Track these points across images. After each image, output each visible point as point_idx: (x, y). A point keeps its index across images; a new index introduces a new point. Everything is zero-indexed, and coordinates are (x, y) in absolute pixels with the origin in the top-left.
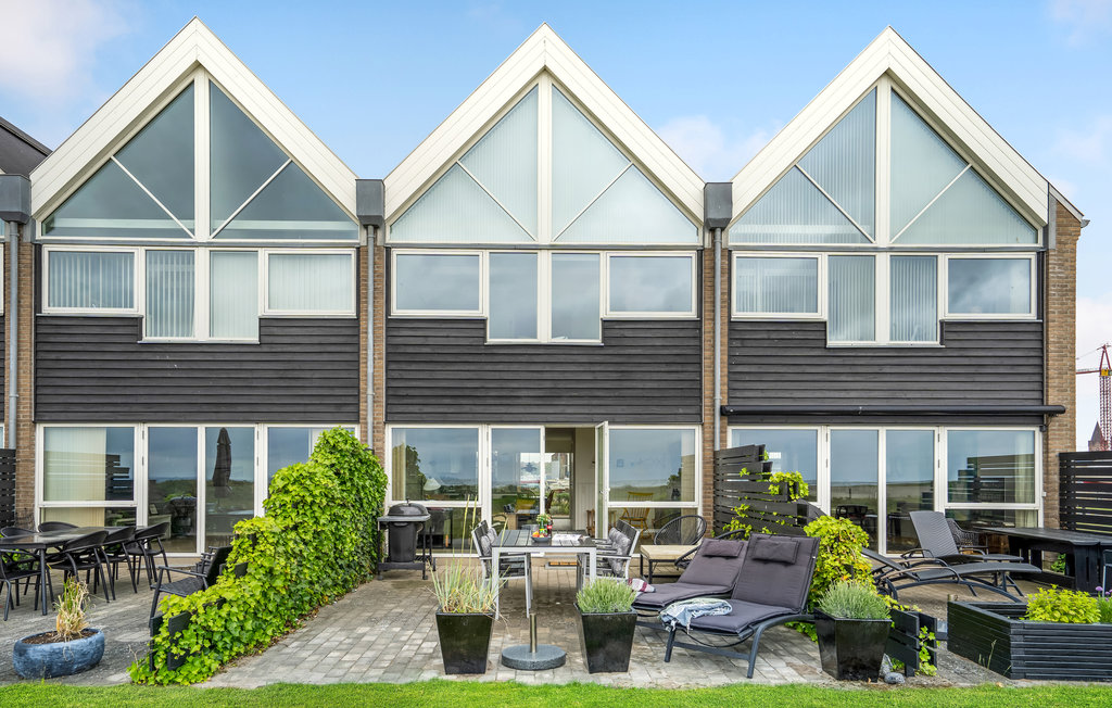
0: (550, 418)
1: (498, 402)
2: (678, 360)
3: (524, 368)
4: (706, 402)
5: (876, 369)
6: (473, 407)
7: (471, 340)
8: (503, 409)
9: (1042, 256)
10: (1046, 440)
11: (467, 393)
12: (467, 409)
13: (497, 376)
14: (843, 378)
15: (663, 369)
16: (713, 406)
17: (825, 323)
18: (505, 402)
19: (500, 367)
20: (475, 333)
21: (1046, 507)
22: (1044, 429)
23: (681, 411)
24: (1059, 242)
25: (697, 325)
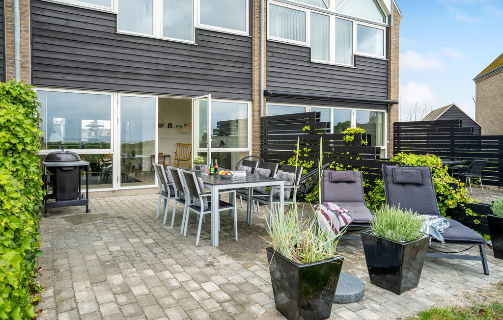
0: (163, 91)
1: (126, 76)
2: (240, 60)
3: (145, 54)
4: (256, 87)
5: (330, 76)
6: (107, 79)
7: (105, 28)
8: (130, 82)
9: (388, 29)
10: (389, 116)
11: (102, 68)
12: (102, 80)
13: (125, 57)
14: (317, 79)
15: (231, 65)
16: (260, 90)
17: (310, 48)
18: (131, 77)
19: (128, 51)
20: (108, 24)
21: (389, 148)
22: (388, 111)
23: (241, 92)
24: (394, 24)
25: (249, 40)
